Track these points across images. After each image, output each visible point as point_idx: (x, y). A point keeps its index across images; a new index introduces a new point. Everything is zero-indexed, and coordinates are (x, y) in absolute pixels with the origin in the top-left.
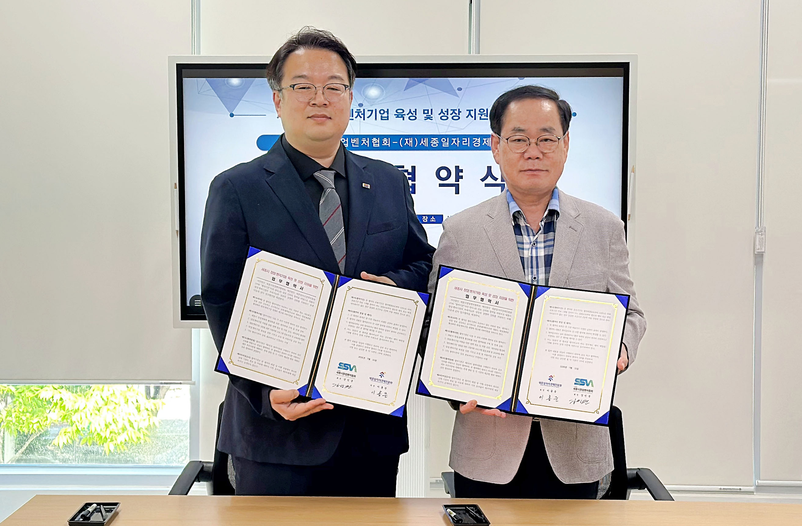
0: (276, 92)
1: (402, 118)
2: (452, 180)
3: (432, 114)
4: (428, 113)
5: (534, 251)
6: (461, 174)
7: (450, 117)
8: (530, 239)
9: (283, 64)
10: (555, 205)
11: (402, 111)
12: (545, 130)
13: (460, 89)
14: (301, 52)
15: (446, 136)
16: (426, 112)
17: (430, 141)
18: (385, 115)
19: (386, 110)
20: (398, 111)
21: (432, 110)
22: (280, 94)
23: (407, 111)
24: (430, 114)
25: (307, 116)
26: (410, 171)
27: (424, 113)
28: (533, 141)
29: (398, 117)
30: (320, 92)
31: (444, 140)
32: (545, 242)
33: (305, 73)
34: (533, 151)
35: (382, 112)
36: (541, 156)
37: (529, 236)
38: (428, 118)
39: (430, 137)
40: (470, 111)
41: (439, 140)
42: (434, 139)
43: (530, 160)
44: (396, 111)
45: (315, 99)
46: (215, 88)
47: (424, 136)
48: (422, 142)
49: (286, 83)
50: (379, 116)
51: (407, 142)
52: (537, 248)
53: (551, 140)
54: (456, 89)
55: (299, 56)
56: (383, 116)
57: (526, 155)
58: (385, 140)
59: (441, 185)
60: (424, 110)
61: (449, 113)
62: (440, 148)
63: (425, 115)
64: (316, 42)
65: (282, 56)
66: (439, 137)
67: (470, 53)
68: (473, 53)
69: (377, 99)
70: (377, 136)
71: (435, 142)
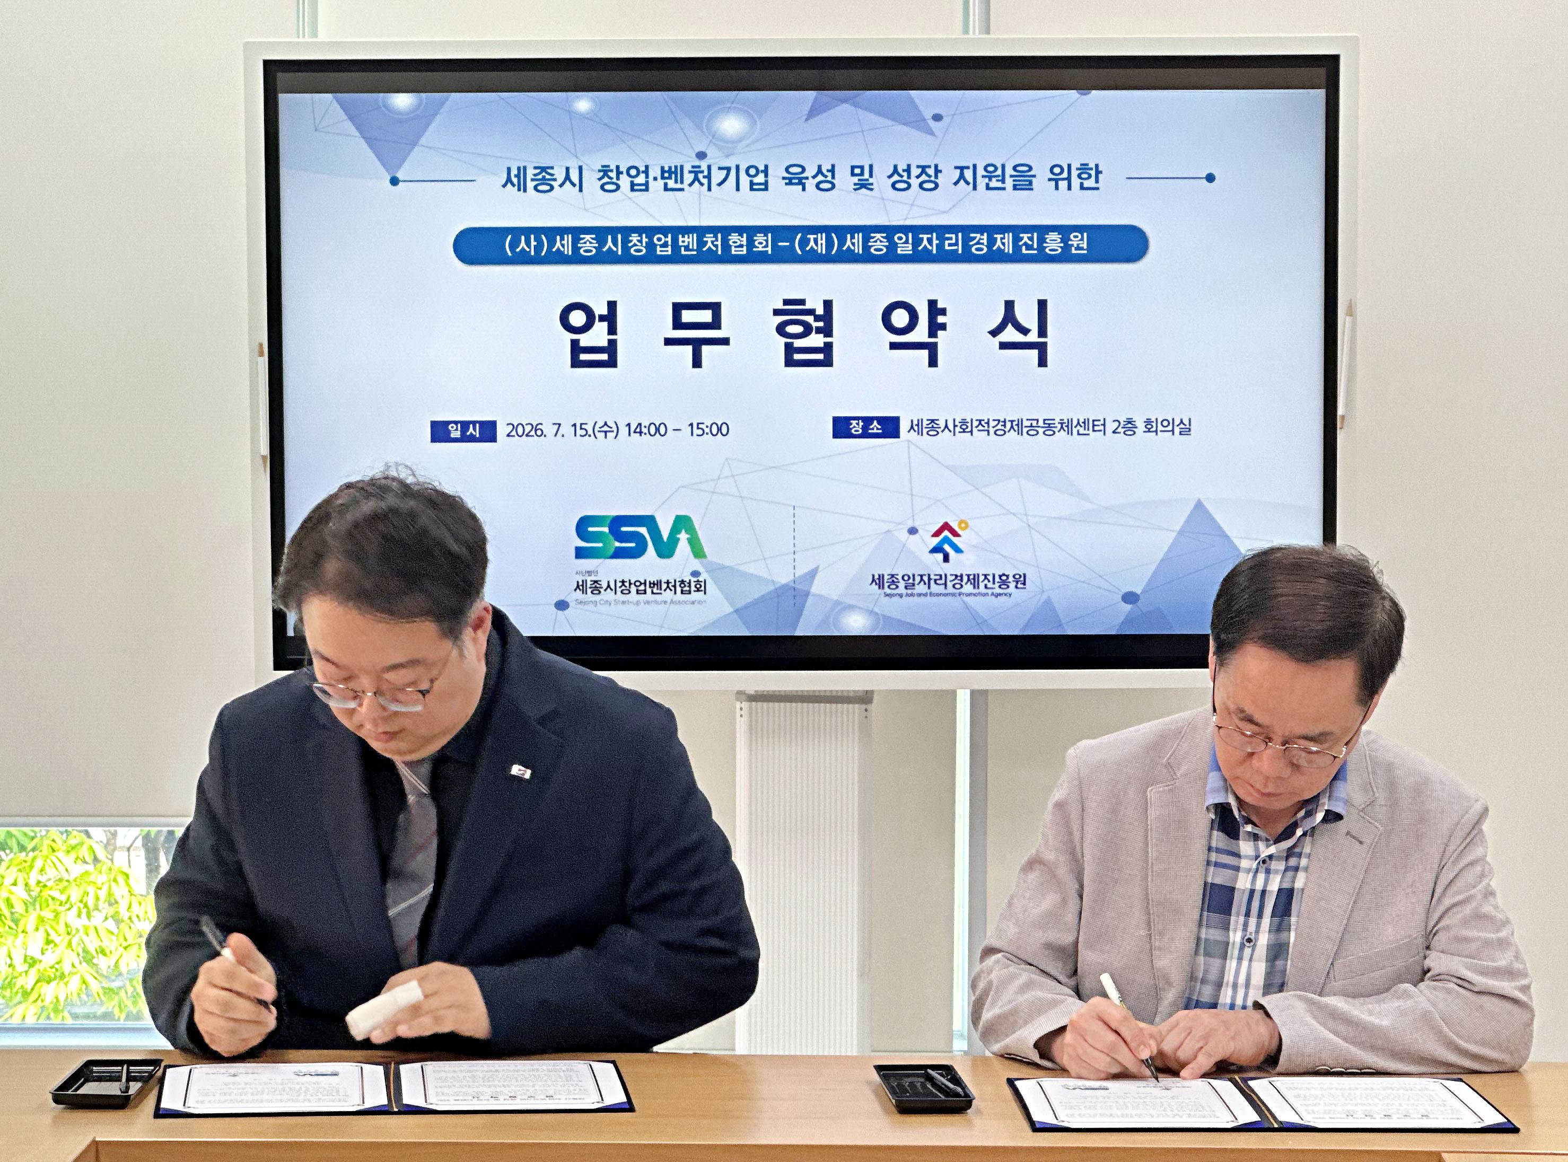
1: (800, 187)
2: (920, 334)
3: (871, 176)
4: (862, 174)
6: (941, 319)
7: (915, 182)
11: (799, 170)
13: (937, 118)
15: (905, 229)
17: (866, 240)
18: (760, 178)
20: (792, 170)
21: (871, 167)
23: (811, 171)
24: (866, 176)
27: (853, 174)
29: (790, 183)
31: (900, 238)
35: (753, 172)
38: (863, 185)
39: (867, 231)
40: (962, 169)
41: (890, 238)
42: (878, 236)
44: (787, 170)
46: (355, 117)
47: (853, 230)
48: (849, 243)
50: (745, 181)
51: (812, 243)
52: (1267, 872)
54: (928, 115)
56: (756, 180)
58: (760, 238)
59: (894, 346)
60: (853, 168)
61: (913, 175)
62: (891, 257)
63: (856, 179)
66: (889, 231)
67: (966, 31)
68: (975, 31)
69: (740, 140)
70: (740, 230)
71: (879, 243)
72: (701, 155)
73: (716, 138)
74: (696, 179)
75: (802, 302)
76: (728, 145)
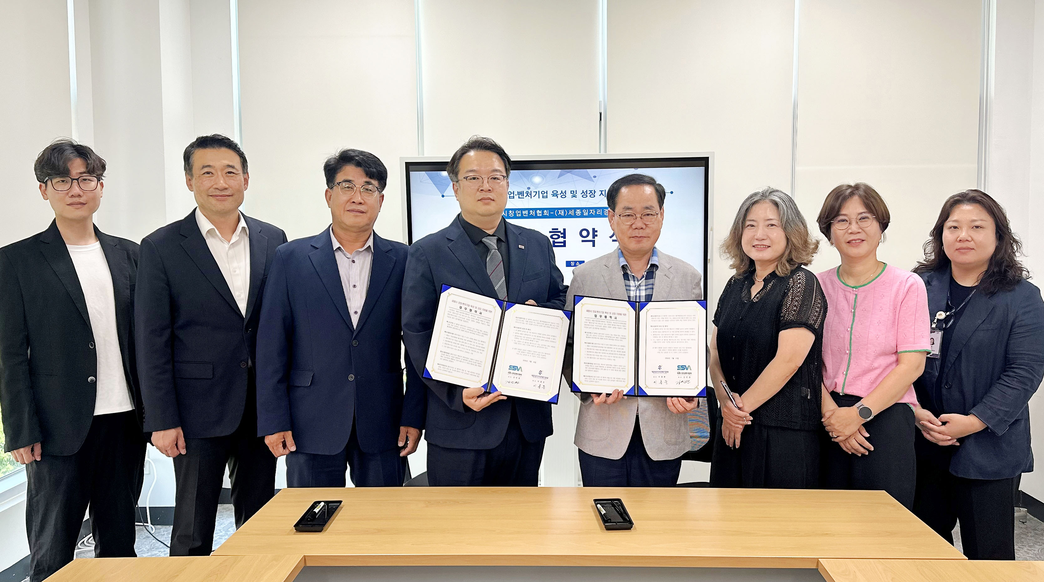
0: (455, 183)
1: (556, 197)
2: (590, 237)
3: (576, 193)
4: (574, 193)
5: (638, 292)
6: (596, 233)
7: (588, 195)
8: (635, 283)
9: (458, 163)
10: (655, 261)
11: (556, 192)
12: (647, 208)
13: (595, 177)
14: (472, 153)
15: (586, 208)
16: (572, 192)
17: (575, 211)
18: (545, 195)
19: (546, 192)
20: (554, 192)
21: (576, 191)
22: (458, 185)
23: (559, 193)
24: (575, 193)
25: (477, 200)
26: (562, 232)
27: (571, 193)
28: (638, 216)
29: (554, 196)
30: (485, 181)
31: (584, 211)
32: (646, 285)
33: (475, 168)
34: (639, 224)
35: (543, 193)
36: (644, 227)
37: (634, 281)
38: (575, 196)
39: (575, 209)
40: (602, 191)
41: (581, 211)
42: (578, 210)
43: (637, 230)
44: (553, 192)
45: (482, 187)
46: (431, 178)
47: (571, 209)
48: (570, 212)
49: (461, 176)
50: (541, 195)
51: (560, 213)
52: (640, 290)
53: (652, 215)
54: (592, 176)
55: (470, 157)
56: (544, 195)
57: (634, 226)
58: (545, 211)
59: (583, 241)
60: (571, 191)
61: (588, 193)
62: (582, 216)
63: (572, 195)
64: (481, 146)
65: (458, 157)
66: (581, 209)
67: (600, 152)
68: (602, 152)
69: (539, 184)
70: (540, 209)
71: (578, 212)
72: (529, 188)
73: (533, 183)
74: (527, 195)
75: (557, 229)
76: (536, 185)
